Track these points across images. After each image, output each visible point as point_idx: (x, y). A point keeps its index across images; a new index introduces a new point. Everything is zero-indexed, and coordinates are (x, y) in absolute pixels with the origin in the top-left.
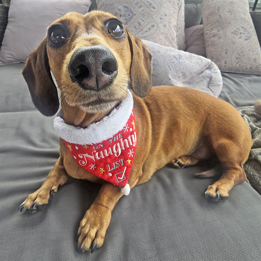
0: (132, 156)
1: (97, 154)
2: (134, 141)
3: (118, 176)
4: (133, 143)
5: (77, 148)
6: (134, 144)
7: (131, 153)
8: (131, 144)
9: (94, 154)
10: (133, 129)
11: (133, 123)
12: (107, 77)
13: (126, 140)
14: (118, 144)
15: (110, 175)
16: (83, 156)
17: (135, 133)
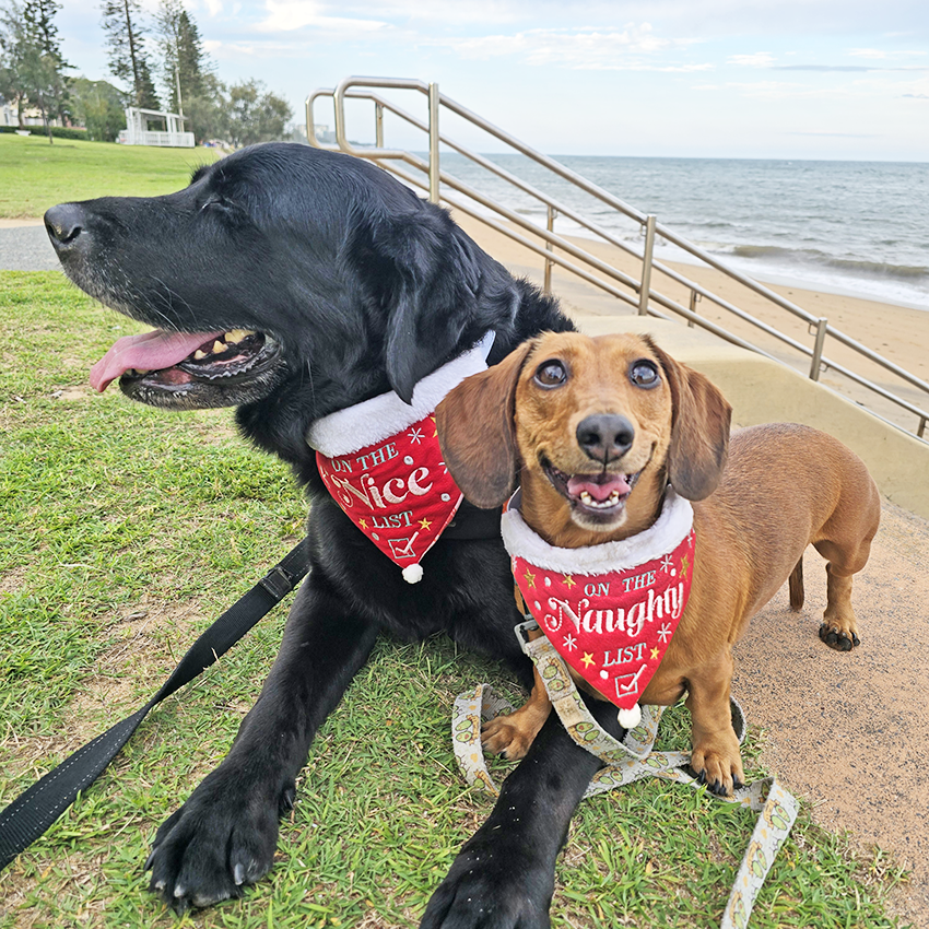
0: (665, 641)
1: (588, 615)
2: (675, 607)
3: (620, 682)
4: (671, 609)
5: (548, 582)
6: (674, 612)
7: (664, 633)
8: (668, 611)
9: (584, 613)
10: (677, 573)
11: (684, 560)
12: (618, 449)
13: (659, 598)
14: (642, 605)
15: (604, 675)
16: (558, 605)
17: (681, 585)
